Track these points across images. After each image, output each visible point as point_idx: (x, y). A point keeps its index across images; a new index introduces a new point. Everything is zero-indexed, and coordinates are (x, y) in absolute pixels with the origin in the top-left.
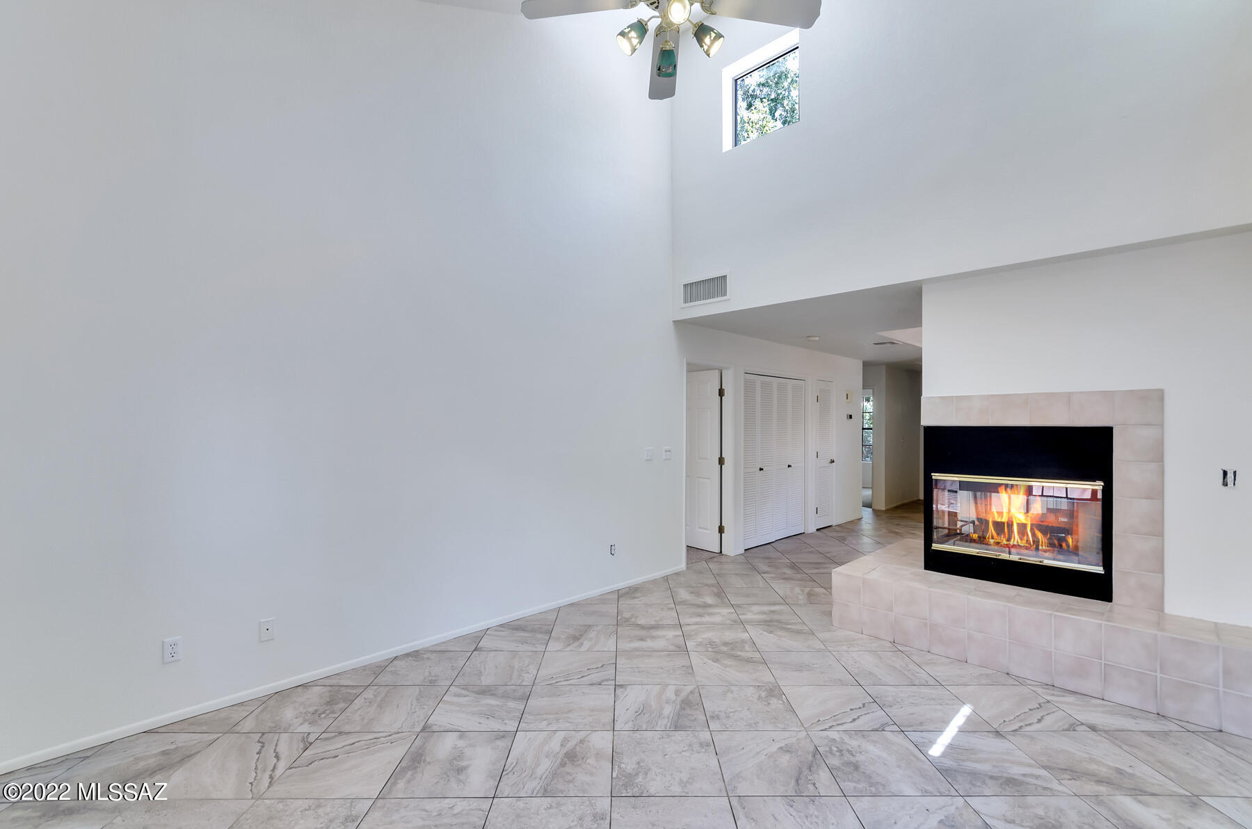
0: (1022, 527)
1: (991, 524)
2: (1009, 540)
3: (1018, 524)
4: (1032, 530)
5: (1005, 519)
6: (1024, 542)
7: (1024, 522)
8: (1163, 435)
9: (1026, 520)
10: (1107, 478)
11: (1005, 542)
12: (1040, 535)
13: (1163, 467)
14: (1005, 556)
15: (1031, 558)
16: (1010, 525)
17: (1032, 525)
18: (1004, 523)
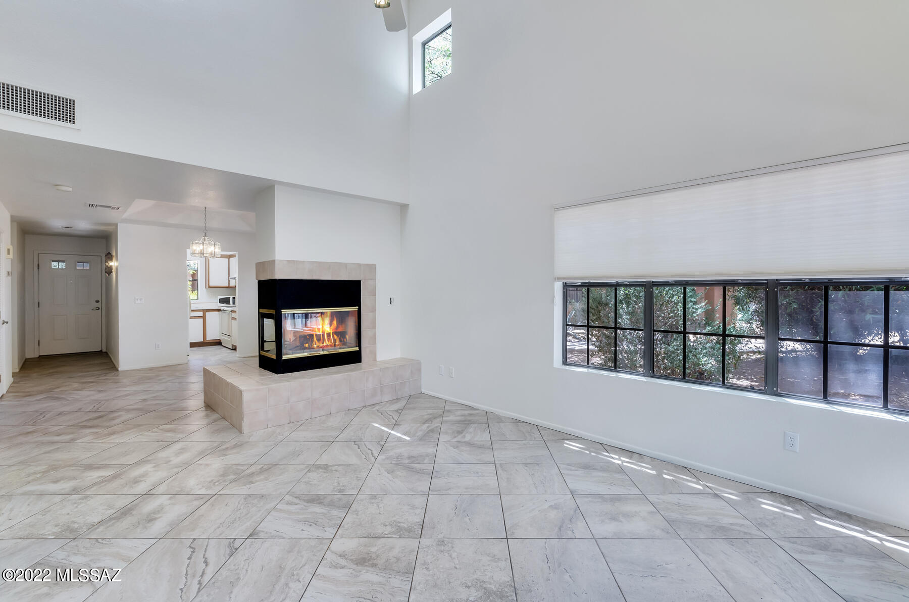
0: (329, 334)
1: (314, 336)
2: (323, 343)
3: (327, 334)
4: (333, 335)
5: (321, 333)
6: (330, 342)
7: (329, 332)
8: (375, 283)
9: (330, 330)
10: (359, 305)
11: (321, 345)
12: (336, 337)
13: (375, 298)
14: (322, 353)
15: (333, 351)
16: (323, 335)
17: (333, 333)
18: (320, 335)
